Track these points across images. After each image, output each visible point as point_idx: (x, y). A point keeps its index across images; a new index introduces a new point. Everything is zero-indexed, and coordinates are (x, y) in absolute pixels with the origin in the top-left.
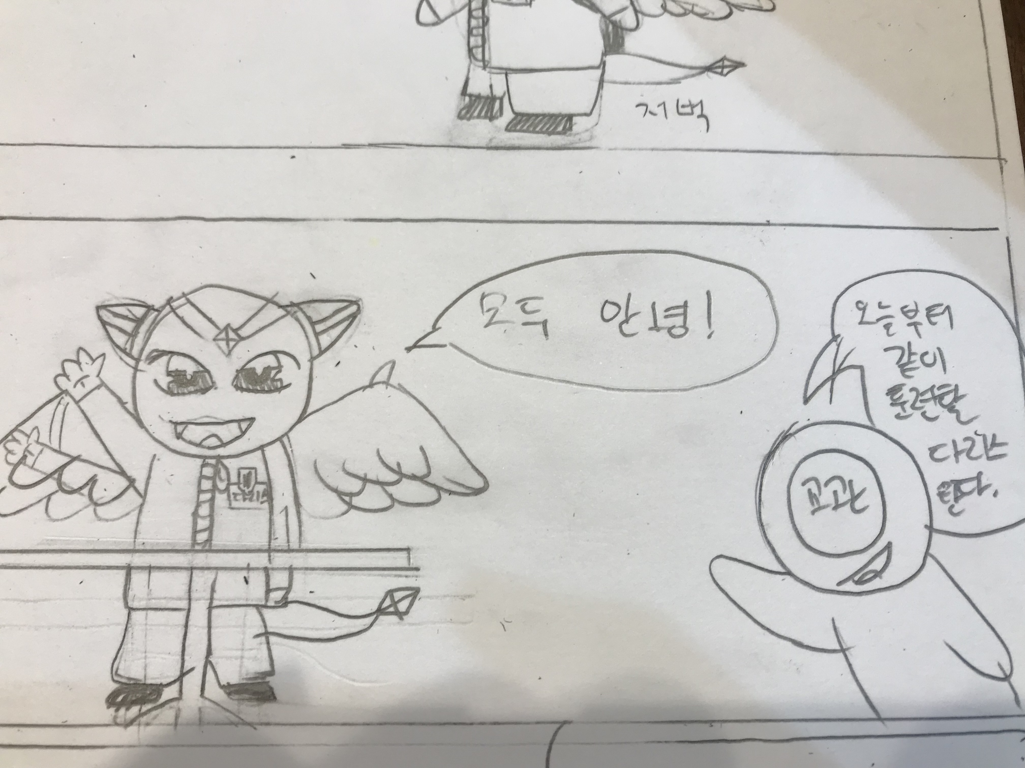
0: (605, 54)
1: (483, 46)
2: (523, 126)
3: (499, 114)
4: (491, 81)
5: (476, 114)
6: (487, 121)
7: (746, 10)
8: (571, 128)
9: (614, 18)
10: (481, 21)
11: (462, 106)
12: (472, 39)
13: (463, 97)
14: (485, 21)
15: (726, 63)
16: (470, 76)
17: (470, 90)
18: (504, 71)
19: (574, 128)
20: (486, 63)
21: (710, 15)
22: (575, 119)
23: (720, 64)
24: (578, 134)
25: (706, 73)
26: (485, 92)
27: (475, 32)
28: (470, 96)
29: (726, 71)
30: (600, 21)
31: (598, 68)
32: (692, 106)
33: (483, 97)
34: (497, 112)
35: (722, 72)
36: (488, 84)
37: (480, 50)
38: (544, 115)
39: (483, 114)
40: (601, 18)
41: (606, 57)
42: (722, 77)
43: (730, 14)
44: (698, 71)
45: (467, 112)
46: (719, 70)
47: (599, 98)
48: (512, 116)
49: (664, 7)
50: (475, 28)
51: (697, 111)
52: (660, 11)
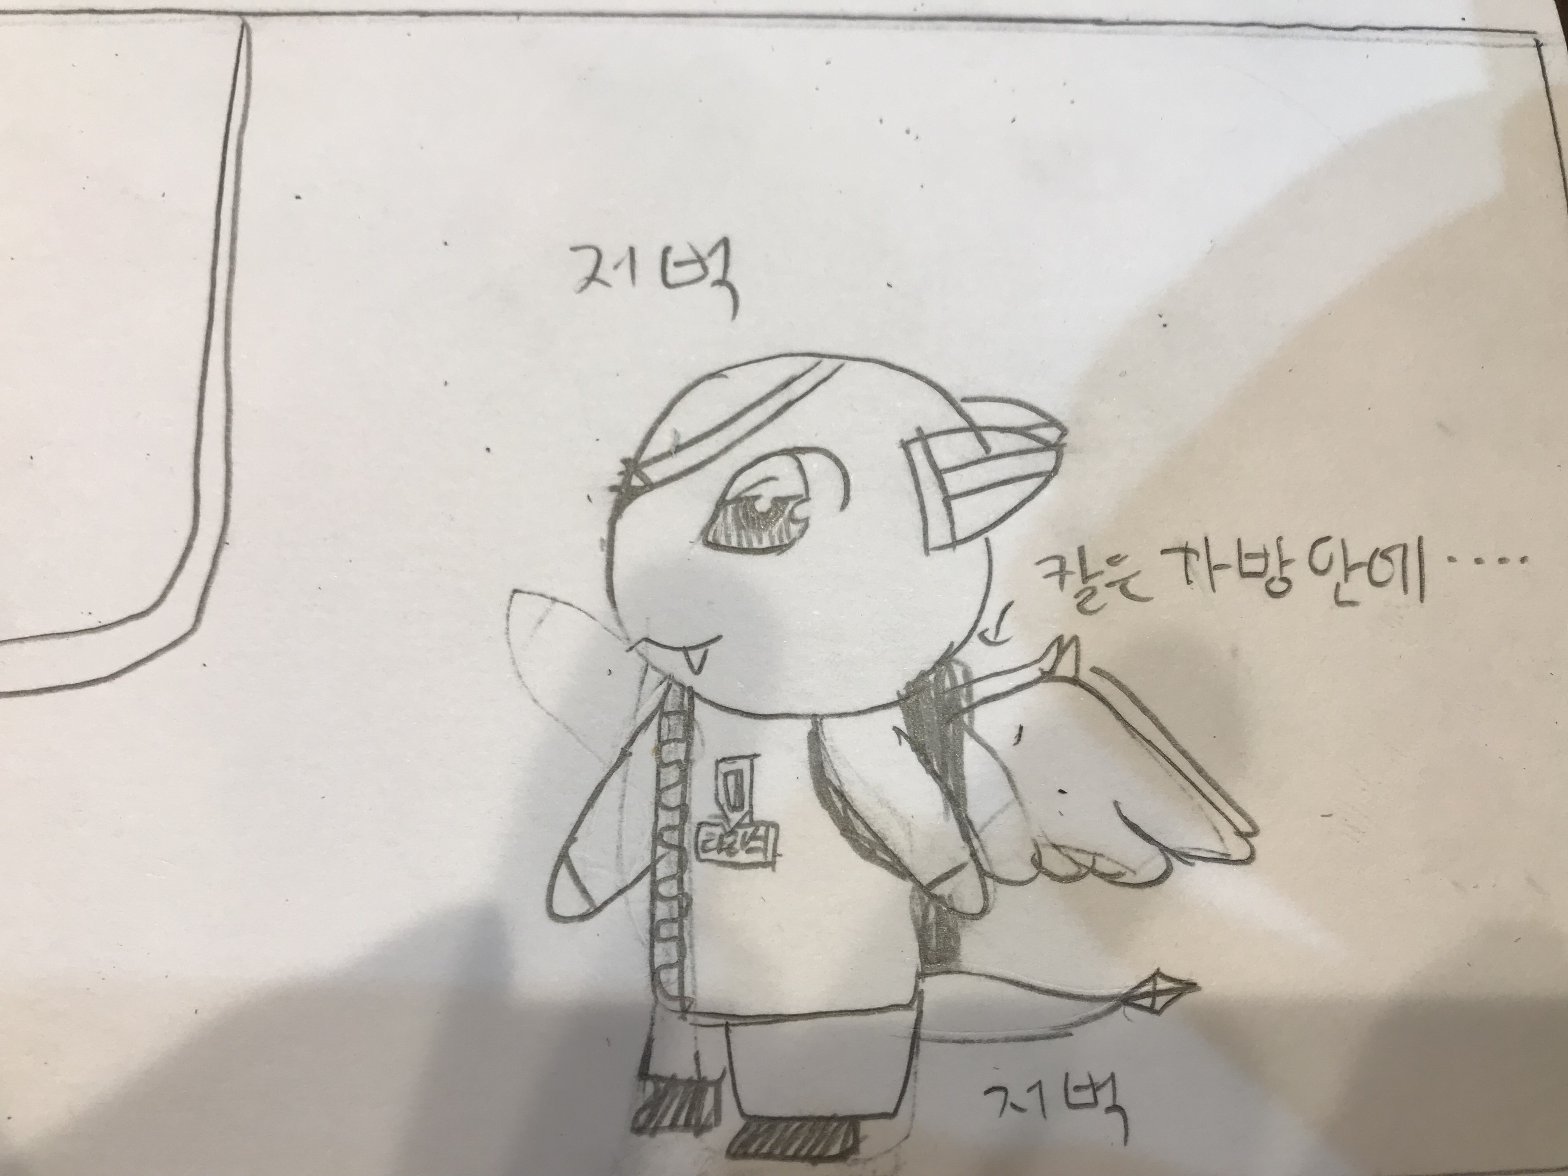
0: (921, 975)
1: (680, 963)
2: (762, 1145)
3: (712, 1120)
4: (696, 1045)
5: (667, 1122)
6: (689, 1136)
7: (1199, 863)
8: (854, 1149)
9: (938, 890)
10: (675, 904)
11: (640, 1104)
12: (659, 948)
13: (642, 1083)
14: (685, 905)
15: (1162, 985)
16: (656, 1034)
17: (655, 1068)
18: (722, 1021)
19: (864, 1147)
20: (687, 1004)
21: (1128, 878)
22: (865, 1127)
23: (1148, 988)
24: (870, 1159)
25: (1122, 1008)
26: (685, 1070)
27: (664, 932)
28: (657, 1078)
29: (1161, 1001)
30: (912, 897)
31: (907, 1007)
32: (1095, 1088)
33: (682, 1081)
34: (709, 1115)
35: (1153, 1004)
36: (693, 1052)
37: (675, 972)
38: (803, 1119)
39: (682, 1121)
40: (913, 890)
41: (923, 982)
42: (1155, 1017)
43: (1166, 874)
44: (1106, 1006)
45: (651, 1117)
46: (1147, 1002)
47: (911, 1077)
48: (739, 1123)
49: (1037, 862)
50: (664, 921)
51: (1105, 1097)
52: (1029, 871)
